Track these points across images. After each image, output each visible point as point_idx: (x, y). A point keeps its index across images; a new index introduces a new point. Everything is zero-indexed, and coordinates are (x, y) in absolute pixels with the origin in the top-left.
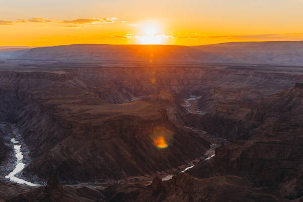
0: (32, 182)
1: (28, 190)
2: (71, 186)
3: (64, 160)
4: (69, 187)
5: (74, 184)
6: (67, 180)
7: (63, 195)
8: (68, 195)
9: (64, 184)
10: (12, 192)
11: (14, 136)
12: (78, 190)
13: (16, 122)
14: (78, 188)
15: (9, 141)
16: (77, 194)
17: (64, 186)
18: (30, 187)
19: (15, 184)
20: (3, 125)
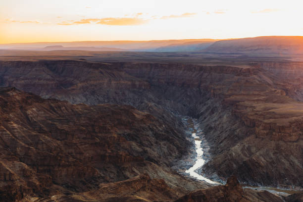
0: (211, 179)
1: (207, 188)
2: (251, 188)
3: (245, 160)
4: (249, 189)
5: (254, 186)
6: (247, 182)
7: (243, 197)
8: (248, 197)
9: (244, 185)
10: (192, 188)
11: (195, 131)
12: (258, 193)
13: (198, 117)
14: (259, 191)
15: (190, 136)
16: (257, 197)
17: (243, 188)
18: (209, 185)
19: (194, 180)
20: (185, 119)
